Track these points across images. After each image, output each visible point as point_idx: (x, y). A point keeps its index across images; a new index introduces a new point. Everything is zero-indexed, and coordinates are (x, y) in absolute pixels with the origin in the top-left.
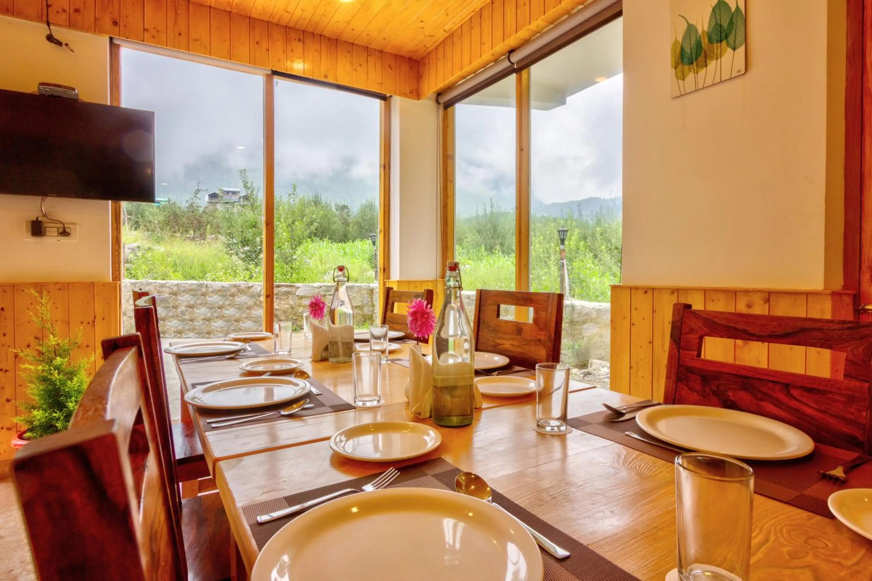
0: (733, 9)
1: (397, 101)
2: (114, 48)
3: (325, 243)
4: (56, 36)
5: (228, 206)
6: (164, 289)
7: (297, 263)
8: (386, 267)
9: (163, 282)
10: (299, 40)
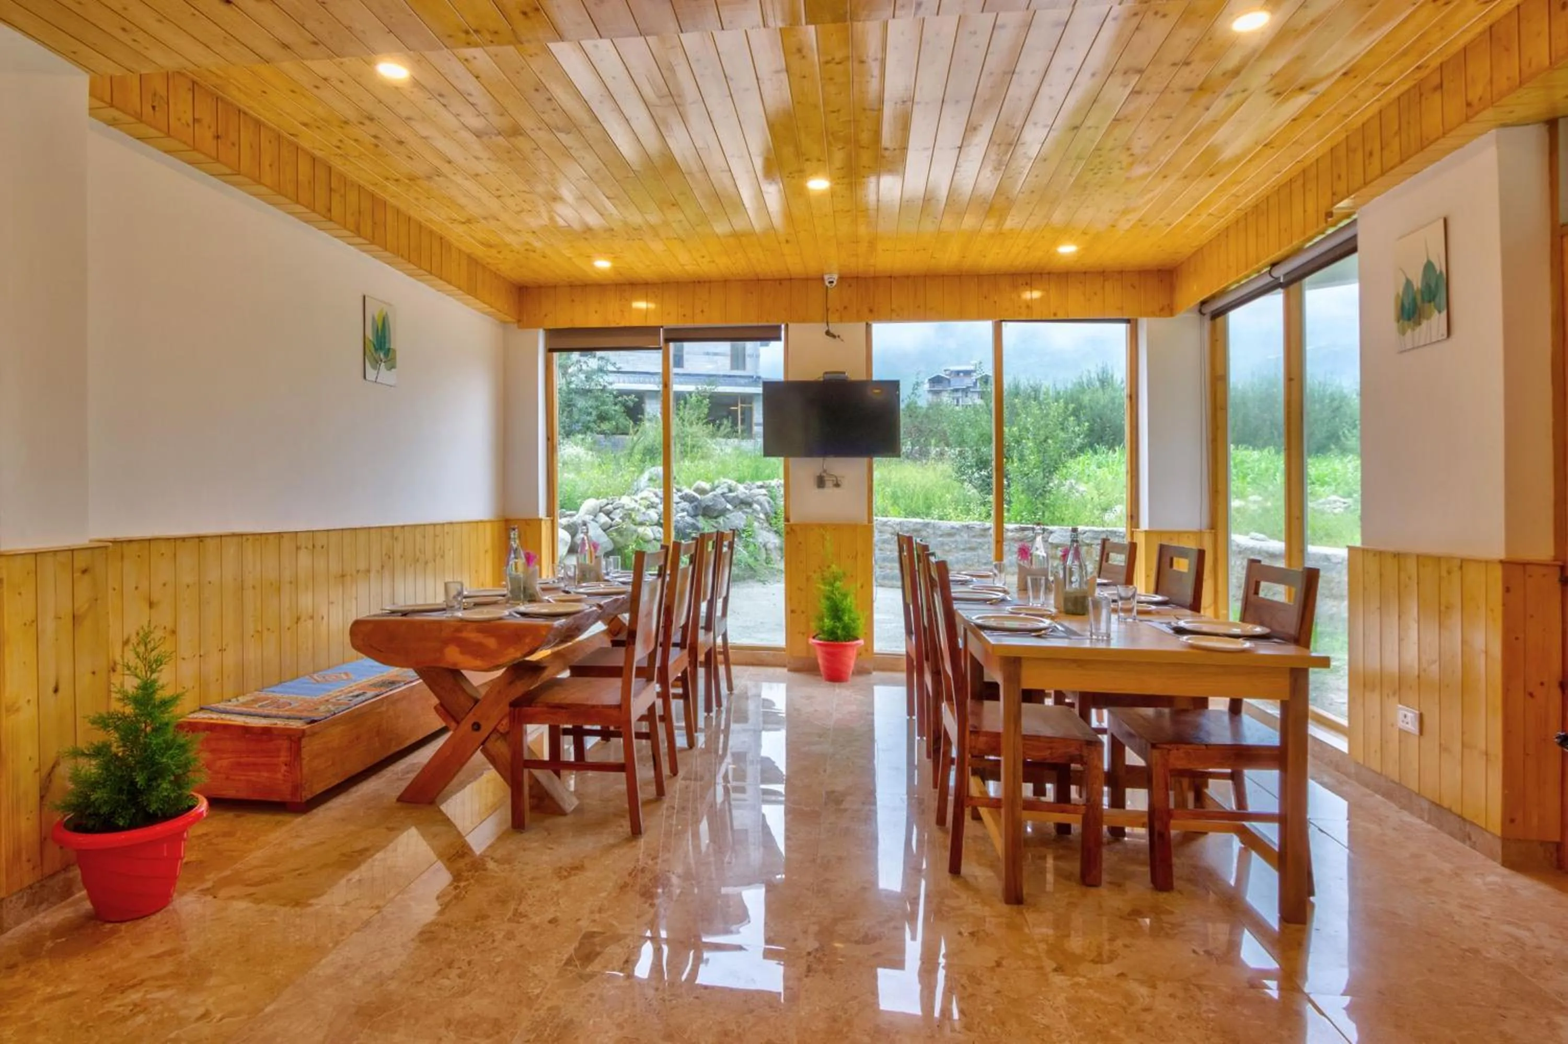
0: (1438, 272)
1: (1144, 324)
2: (868, 327)
3: (1117, 454)
4: (832, 331)
5: (959, 394)
6: (886, 528)
7: (1052, 497)
8: (1134, 515)
9: (885, 519)
10: (1027, 284)
